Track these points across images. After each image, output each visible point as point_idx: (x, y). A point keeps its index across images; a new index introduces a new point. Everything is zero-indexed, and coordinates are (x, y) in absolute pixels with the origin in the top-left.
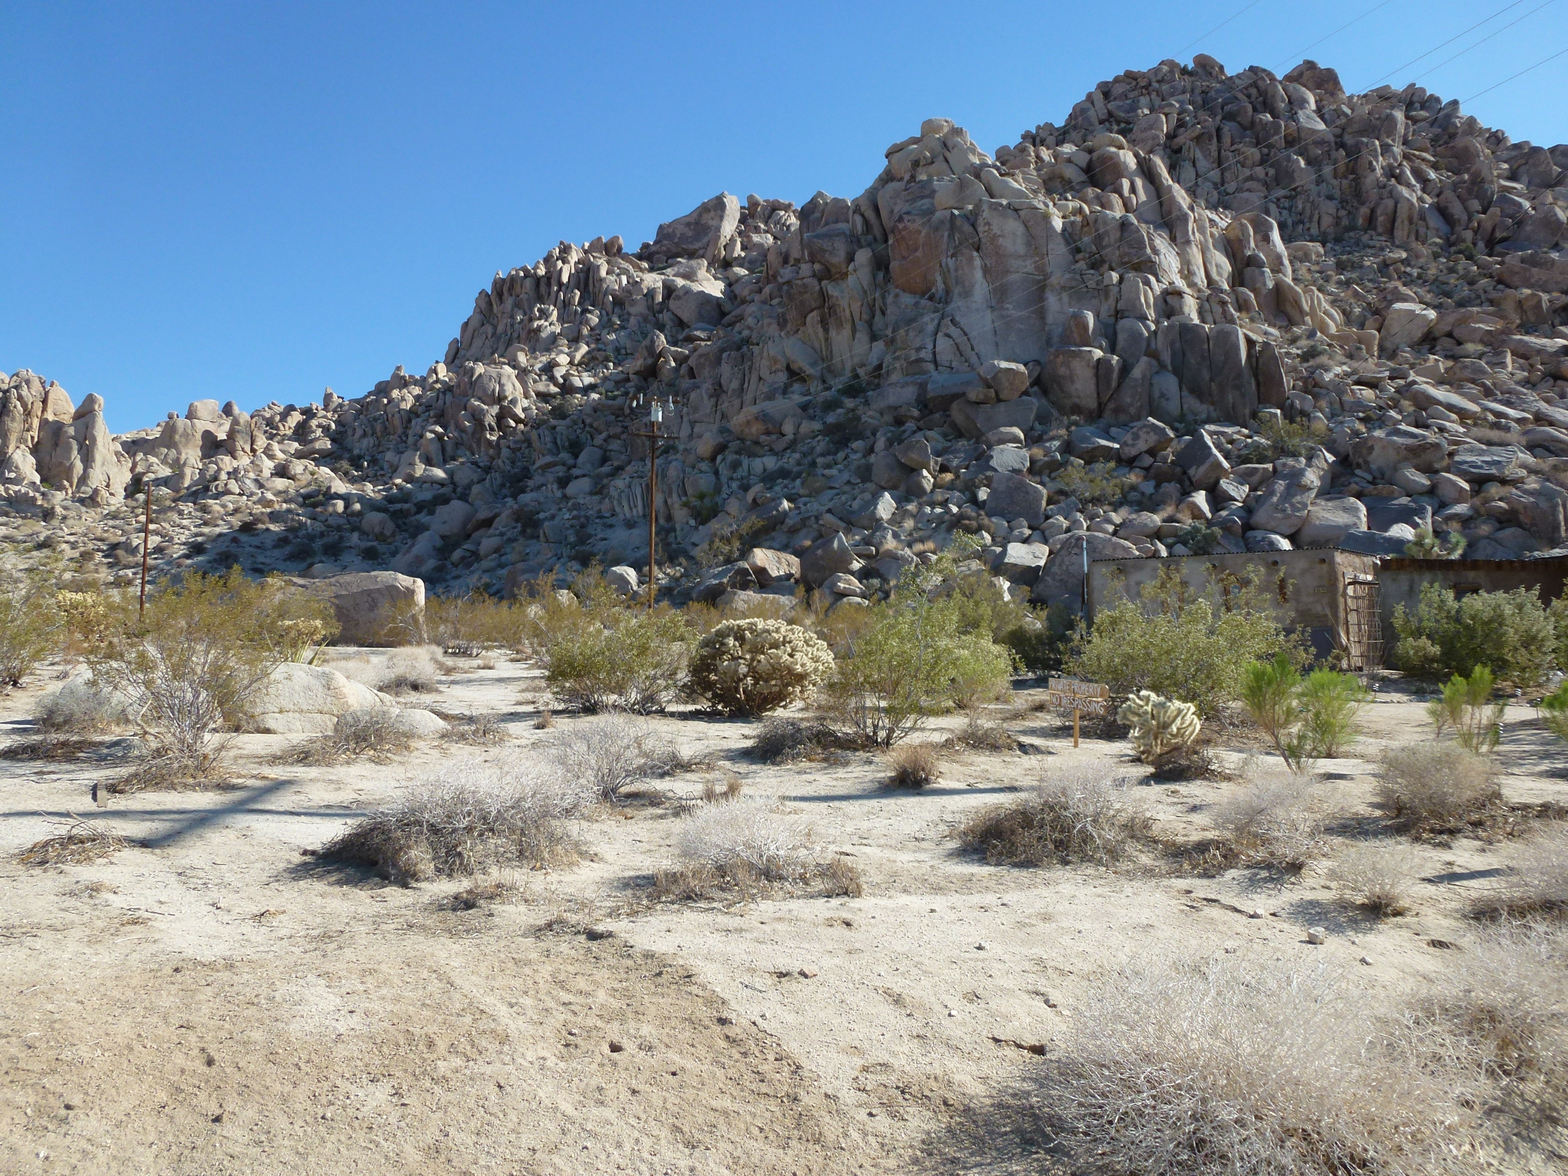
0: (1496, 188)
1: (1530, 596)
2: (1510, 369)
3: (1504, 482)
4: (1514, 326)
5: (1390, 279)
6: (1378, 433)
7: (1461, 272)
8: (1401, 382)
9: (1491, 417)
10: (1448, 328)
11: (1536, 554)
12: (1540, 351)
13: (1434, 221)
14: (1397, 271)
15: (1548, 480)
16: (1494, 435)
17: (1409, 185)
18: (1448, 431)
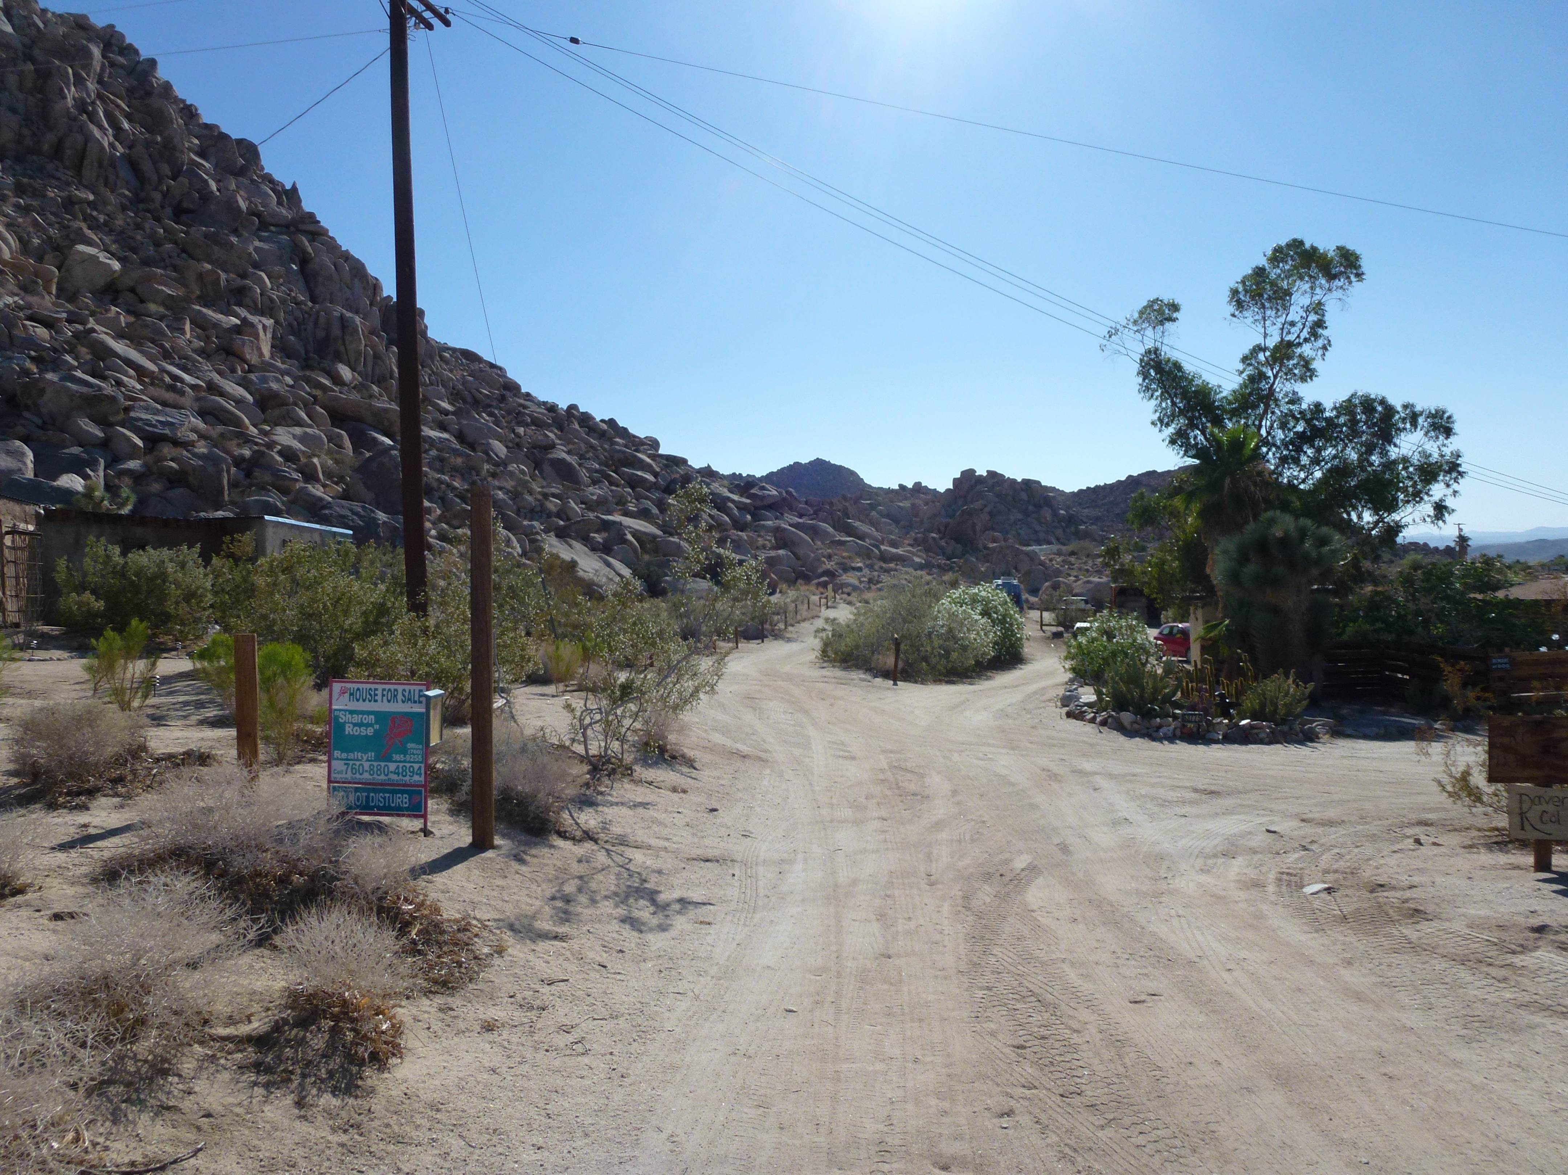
0: (185, 158)
1: (191, 554)
2: (188, 336)
3: (176, 443)
4: (193, 296)
5: (75, 218)
6: (50, 376)
7: (148, 231)
8: (80, 327)
9: (167, 379)
10: (131, 284)
11: (202, 514)
12: (216, 325)
13: (124, 172)
14: (84, 213)
15: (216, 446)
16: (170, 396)
17: (101, 127)
18: (125, 386)
